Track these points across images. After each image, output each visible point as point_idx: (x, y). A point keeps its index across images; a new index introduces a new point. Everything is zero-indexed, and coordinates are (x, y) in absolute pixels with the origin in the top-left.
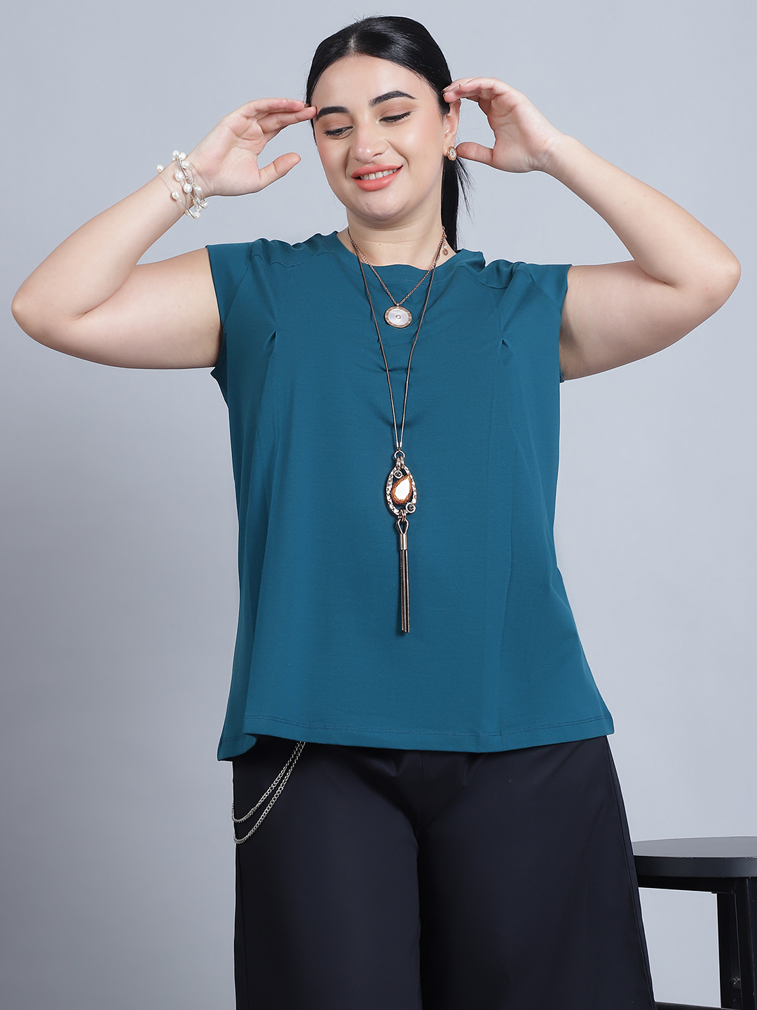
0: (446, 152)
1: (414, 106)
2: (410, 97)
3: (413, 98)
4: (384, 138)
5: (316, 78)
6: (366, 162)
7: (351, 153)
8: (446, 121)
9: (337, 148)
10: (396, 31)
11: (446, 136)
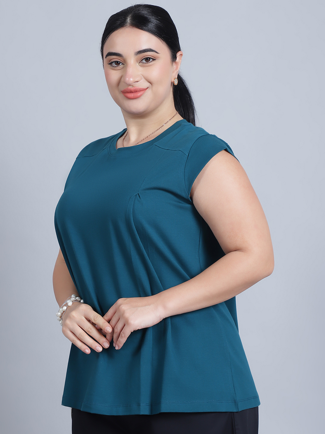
0: (173, 80)
1: (158, 58)
2: (156, 52)
3: (158, 53)
4: (140, 73)
5: (107, 36)
6: (130, 85)
7: (122, 79)
8: (174, 64)
9: (115, 75)
10: (153, 15)
11: (173, 72)
